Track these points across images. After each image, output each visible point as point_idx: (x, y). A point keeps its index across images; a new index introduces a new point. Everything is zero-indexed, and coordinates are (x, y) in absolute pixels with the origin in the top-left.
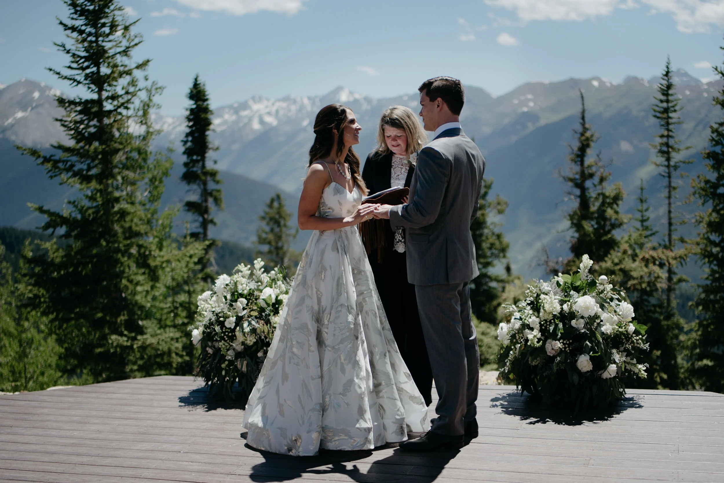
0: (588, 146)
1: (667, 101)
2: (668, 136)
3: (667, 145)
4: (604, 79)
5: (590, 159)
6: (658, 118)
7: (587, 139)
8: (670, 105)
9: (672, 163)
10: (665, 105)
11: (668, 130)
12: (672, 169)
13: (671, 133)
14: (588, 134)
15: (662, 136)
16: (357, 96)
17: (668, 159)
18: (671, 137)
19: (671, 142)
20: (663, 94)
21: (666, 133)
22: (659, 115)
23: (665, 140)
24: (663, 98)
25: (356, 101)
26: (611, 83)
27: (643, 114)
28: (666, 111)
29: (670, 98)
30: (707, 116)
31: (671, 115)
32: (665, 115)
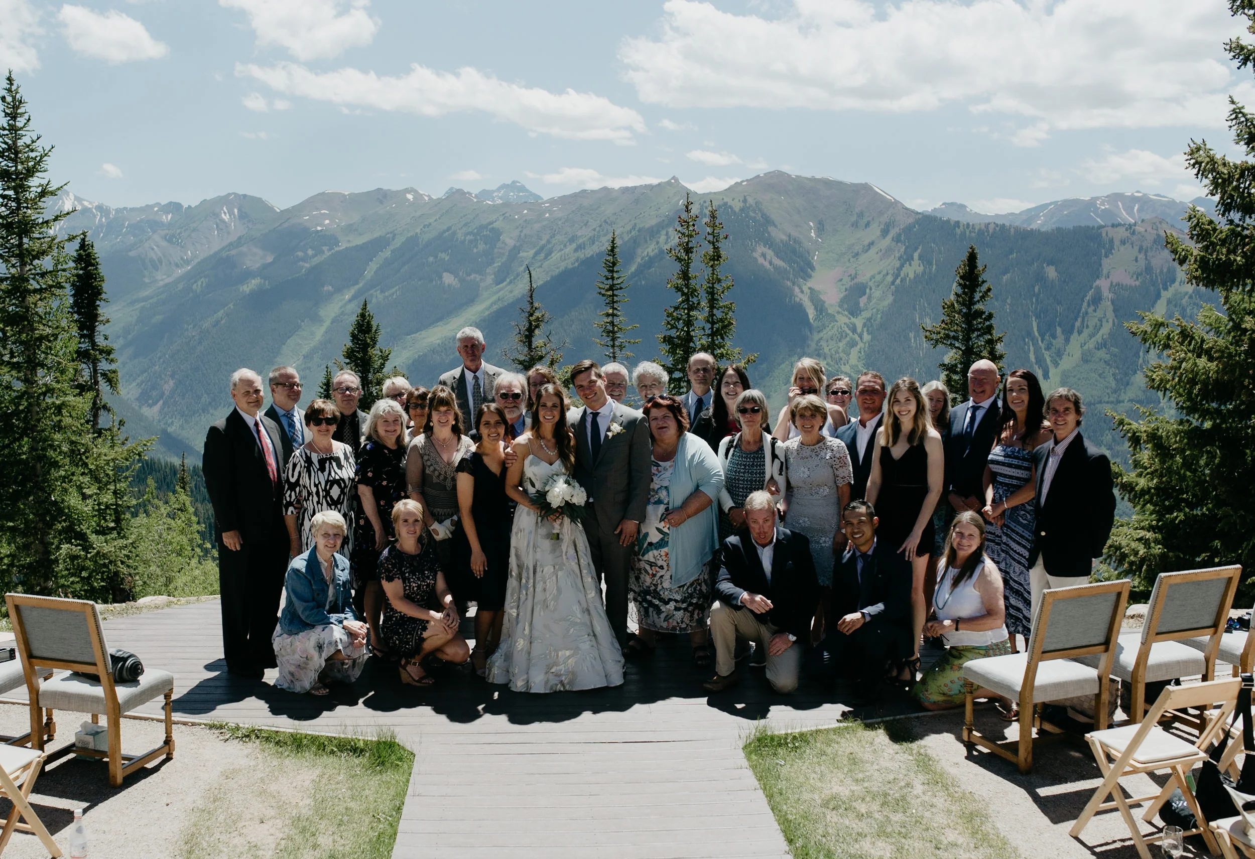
0: (537, 326)
1: (613, 278)
2: (613, 315)
3: (612, 323)
4: (421, 192)
5: (538, 341)
6: (603, 295)
7: (538, 319)
8: (615, 282)
9: (617, 343)
10: (610, 282)
11: (614, 309)
12: (617, 349)
13: (615, 312)
14: (538, 314)
15: (608, 315)
16: (86, 203)
17: (613, 339)
18: (616, 315)
19: (616, 321)
20: (609, 271)
21: (611, 311)
22: (603, 292)
23: (610, 319)
24: (609, 275)
25: (86, 210)
26: (429, 196)
27: (469, 237)
28: (611, 288)
29: (615, 275)
30: (549, 242)
31: (615, 292)
32: (610, 293)
